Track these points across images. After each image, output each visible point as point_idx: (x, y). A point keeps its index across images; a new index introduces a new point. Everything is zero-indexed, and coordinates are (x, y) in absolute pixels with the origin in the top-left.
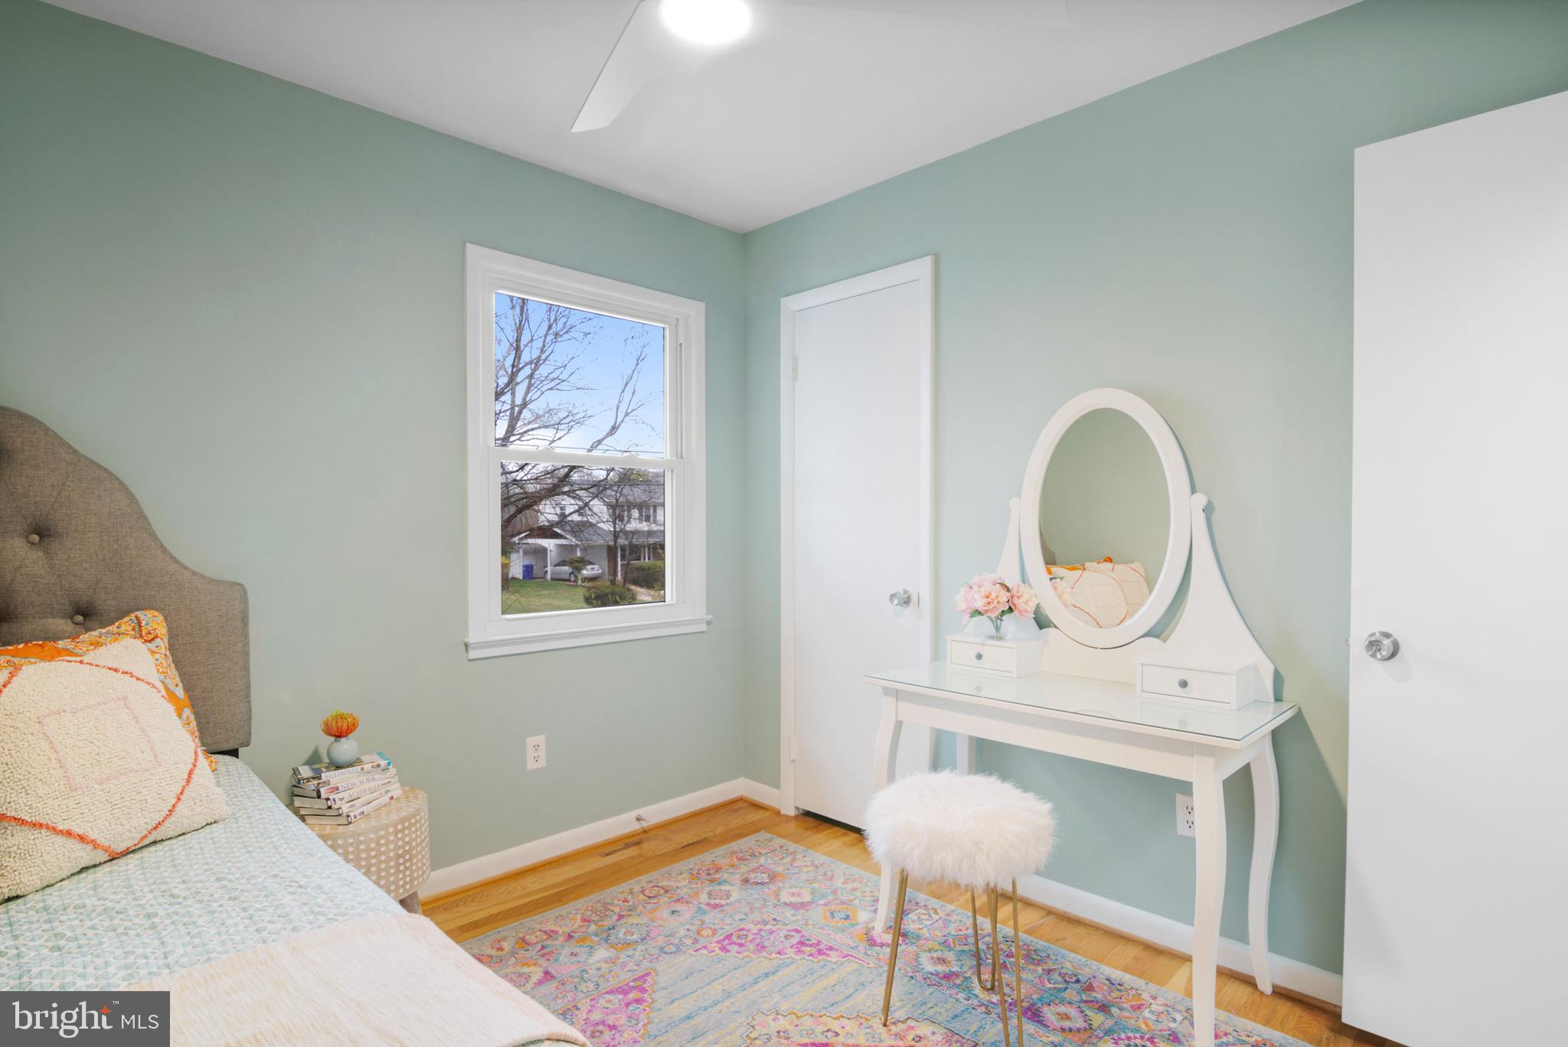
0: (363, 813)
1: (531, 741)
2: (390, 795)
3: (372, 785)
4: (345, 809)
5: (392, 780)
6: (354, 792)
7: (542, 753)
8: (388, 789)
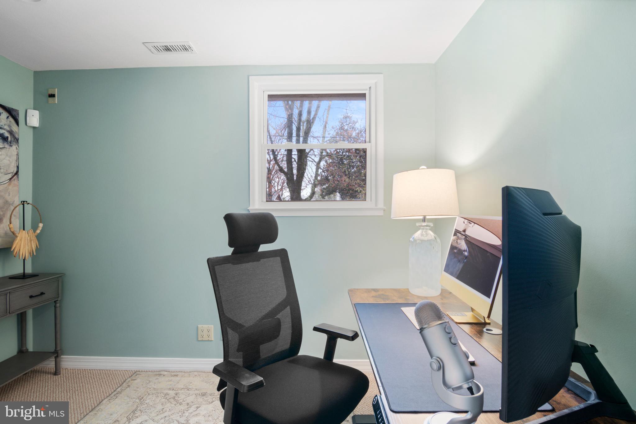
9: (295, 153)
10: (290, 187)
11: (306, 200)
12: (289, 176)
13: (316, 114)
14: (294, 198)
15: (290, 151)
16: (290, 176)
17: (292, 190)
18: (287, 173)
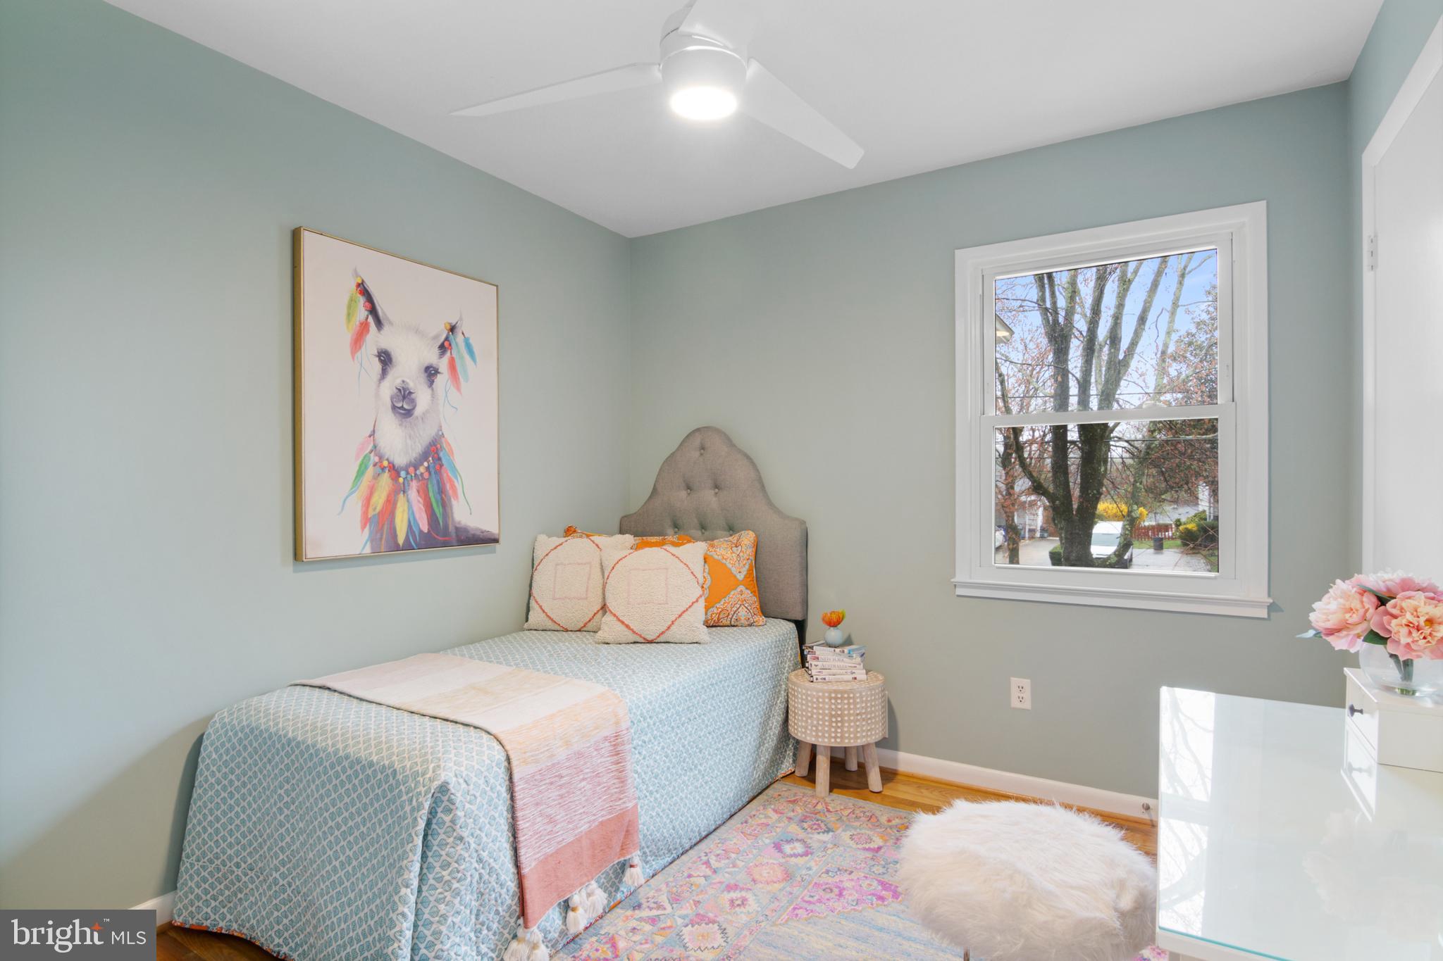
0: (825, 679)
1: (1015, 681)
2: (854, 676)
3: (842, 664)
4: (814, 672)
5: (858, 666)
6: (826, 664)
7: (1027, 694)
8: (854, 671)
9: (1073, 435)
10: (1061, 529)
11: (1103, 563)
12: (1057, 502)
13: (1134, 344)
14: (1072, 558)
15: (1060, 432)
16: (1062, 503)
17: (1066, 538)
18: (1053, 493)
